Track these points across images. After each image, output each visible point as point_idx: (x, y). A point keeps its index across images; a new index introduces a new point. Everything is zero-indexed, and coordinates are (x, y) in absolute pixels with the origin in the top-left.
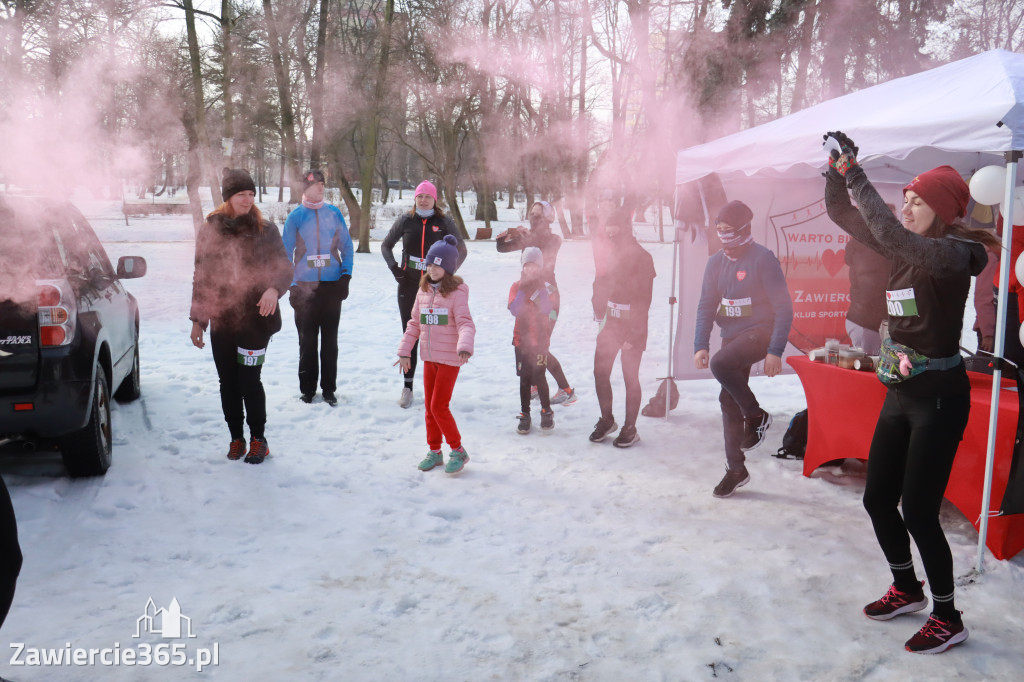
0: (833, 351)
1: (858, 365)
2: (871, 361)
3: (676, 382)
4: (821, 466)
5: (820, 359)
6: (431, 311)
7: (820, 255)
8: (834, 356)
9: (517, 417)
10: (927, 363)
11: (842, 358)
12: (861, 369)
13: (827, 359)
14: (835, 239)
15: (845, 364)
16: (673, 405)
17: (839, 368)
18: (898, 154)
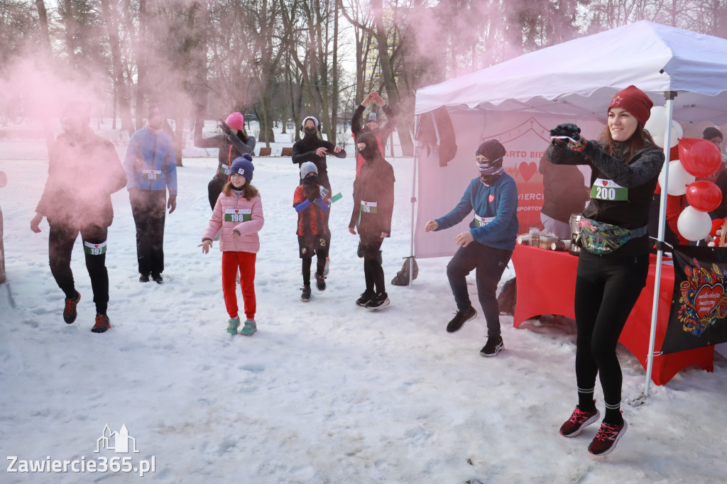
0: (535, 236)
1: (554, 247)
2: (563, 243)
3: (417, 260)
4: (527, 320)
5: (526, 243)
6: (237, 211)
7: (518, 166)
8: (536, 241)
9: (301, 289)
10: (629, 234)
11: (542, 242)
12: (556, 250)
13: (531, 242)
14: (529, 154)
15: (544, 246)
16: (415, 276)
17: (539, 249)
18: (585, 93)
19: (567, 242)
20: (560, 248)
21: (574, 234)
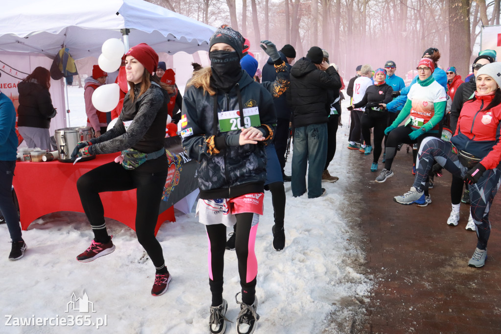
1: (45, 159)
2: (52, 154)
10: (146, 157)
11: (34, 156)
12: (47, 161)
17: (31, 163)
18: (54, 31)
19: (55, 153)
20: (50, 159)
21: (61, 146)
